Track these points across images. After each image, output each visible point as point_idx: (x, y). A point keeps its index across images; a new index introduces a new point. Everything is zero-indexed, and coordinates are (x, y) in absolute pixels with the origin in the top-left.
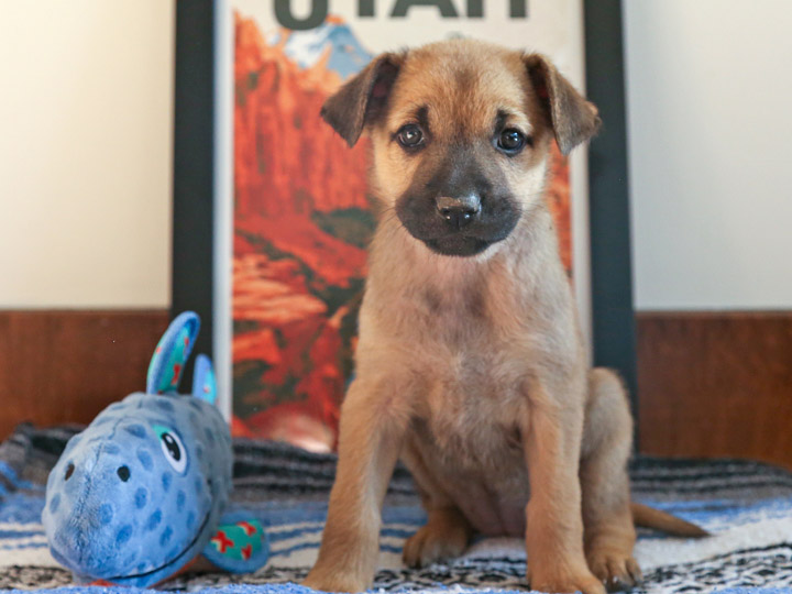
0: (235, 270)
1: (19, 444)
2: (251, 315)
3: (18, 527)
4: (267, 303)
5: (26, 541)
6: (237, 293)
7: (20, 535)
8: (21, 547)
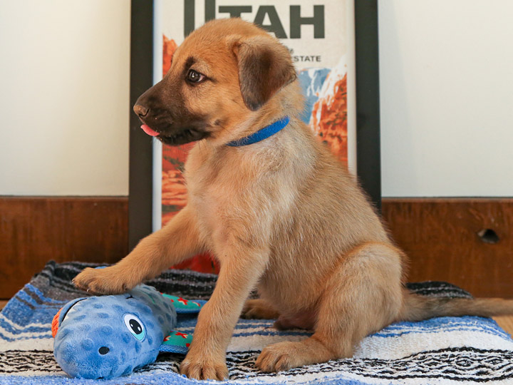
0: (163, 178)
1: (46, 276)
2: (172, 202)
3: (41, 325)
4: (180, 196)
5: (43, 334)
6: (164, 191)
7: (41, 330)
8: (41, 337)
